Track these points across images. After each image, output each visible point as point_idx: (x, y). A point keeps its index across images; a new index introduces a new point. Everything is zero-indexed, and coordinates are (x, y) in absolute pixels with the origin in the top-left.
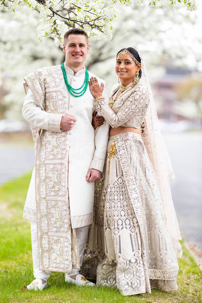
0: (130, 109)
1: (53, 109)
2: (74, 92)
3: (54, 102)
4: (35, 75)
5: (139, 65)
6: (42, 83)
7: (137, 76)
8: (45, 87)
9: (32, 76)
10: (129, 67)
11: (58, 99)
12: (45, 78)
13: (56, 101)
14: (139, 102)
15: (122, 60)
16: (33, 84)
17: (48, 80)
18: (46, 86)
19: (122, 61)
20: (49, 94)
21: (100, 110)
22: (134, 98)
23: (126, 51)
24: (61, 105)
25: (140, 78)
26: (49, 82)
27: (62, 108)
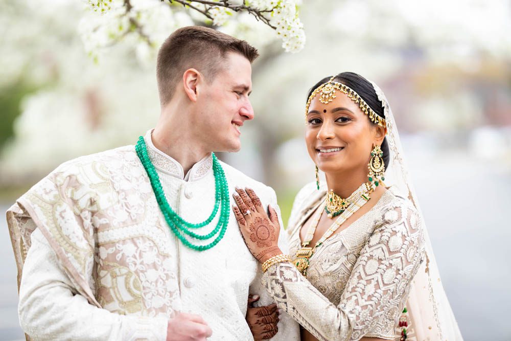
0: (381, 285)
1: (127, 297)
2: (192, 235)
3: (129, 274)
4: (57, 186)
5: (380, 124)
6: (87, 214)
7: (377, 159)
8: (93, 225)
9: (47, 193)
10: (350, 130)
11: (142, 263)
12: (92, 196)
13: (136, 272)
14: (403, 259)
15: (325, 111)
16: (55, 221)
17: (103, 203)
18: (99, 222)
19: (323, 116)
20: (111, 251)
21: (284, 300)
22: (387, 245)
23: (334, 84)
24: (156, 282)
25: (386, 167)
26: (107, 209)
27: (158, 294)
